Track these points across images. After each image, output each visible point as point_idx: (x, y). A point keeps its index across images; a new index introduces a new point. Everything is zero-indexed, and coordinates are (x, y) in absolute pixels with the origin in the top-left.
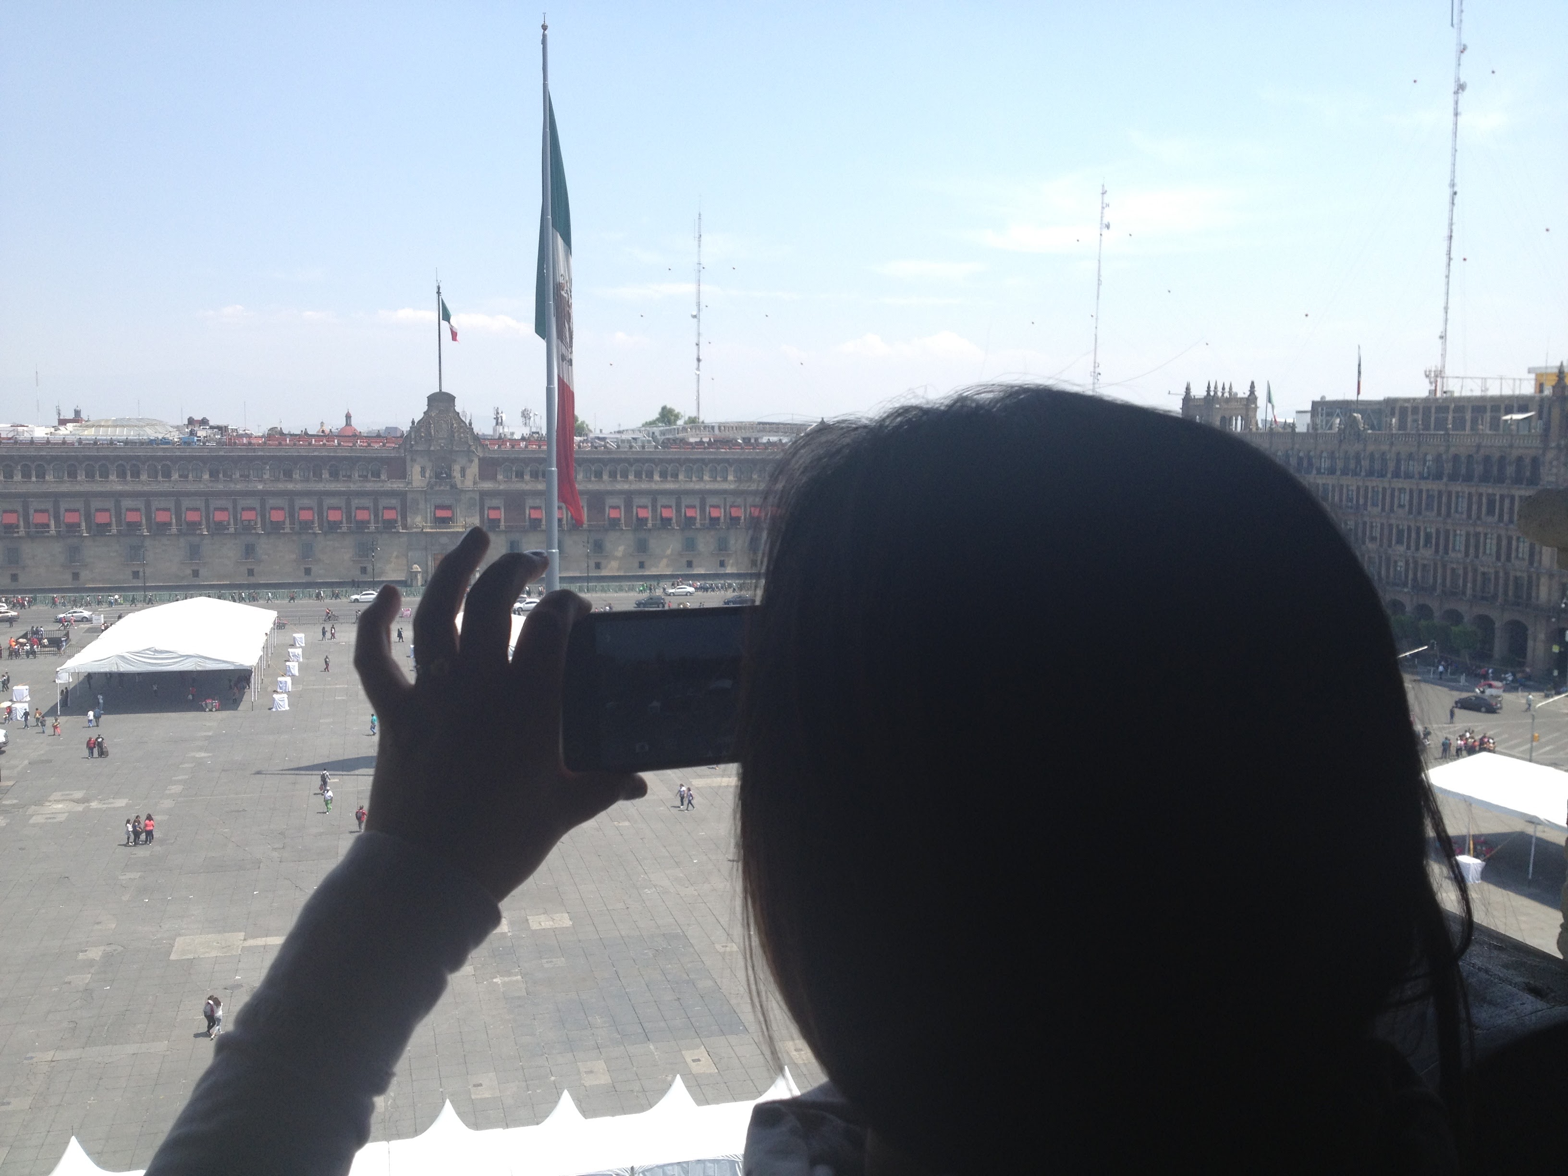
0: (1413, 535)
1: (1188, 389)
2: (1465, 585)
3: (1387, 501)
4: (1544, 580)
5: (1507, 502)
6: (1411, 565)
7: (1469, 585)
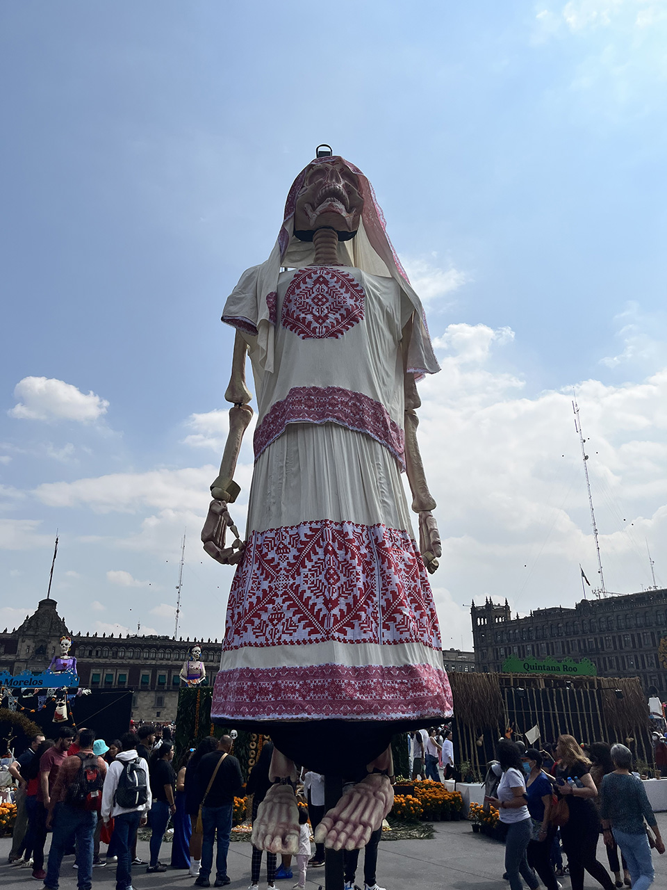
1: (473, 602)
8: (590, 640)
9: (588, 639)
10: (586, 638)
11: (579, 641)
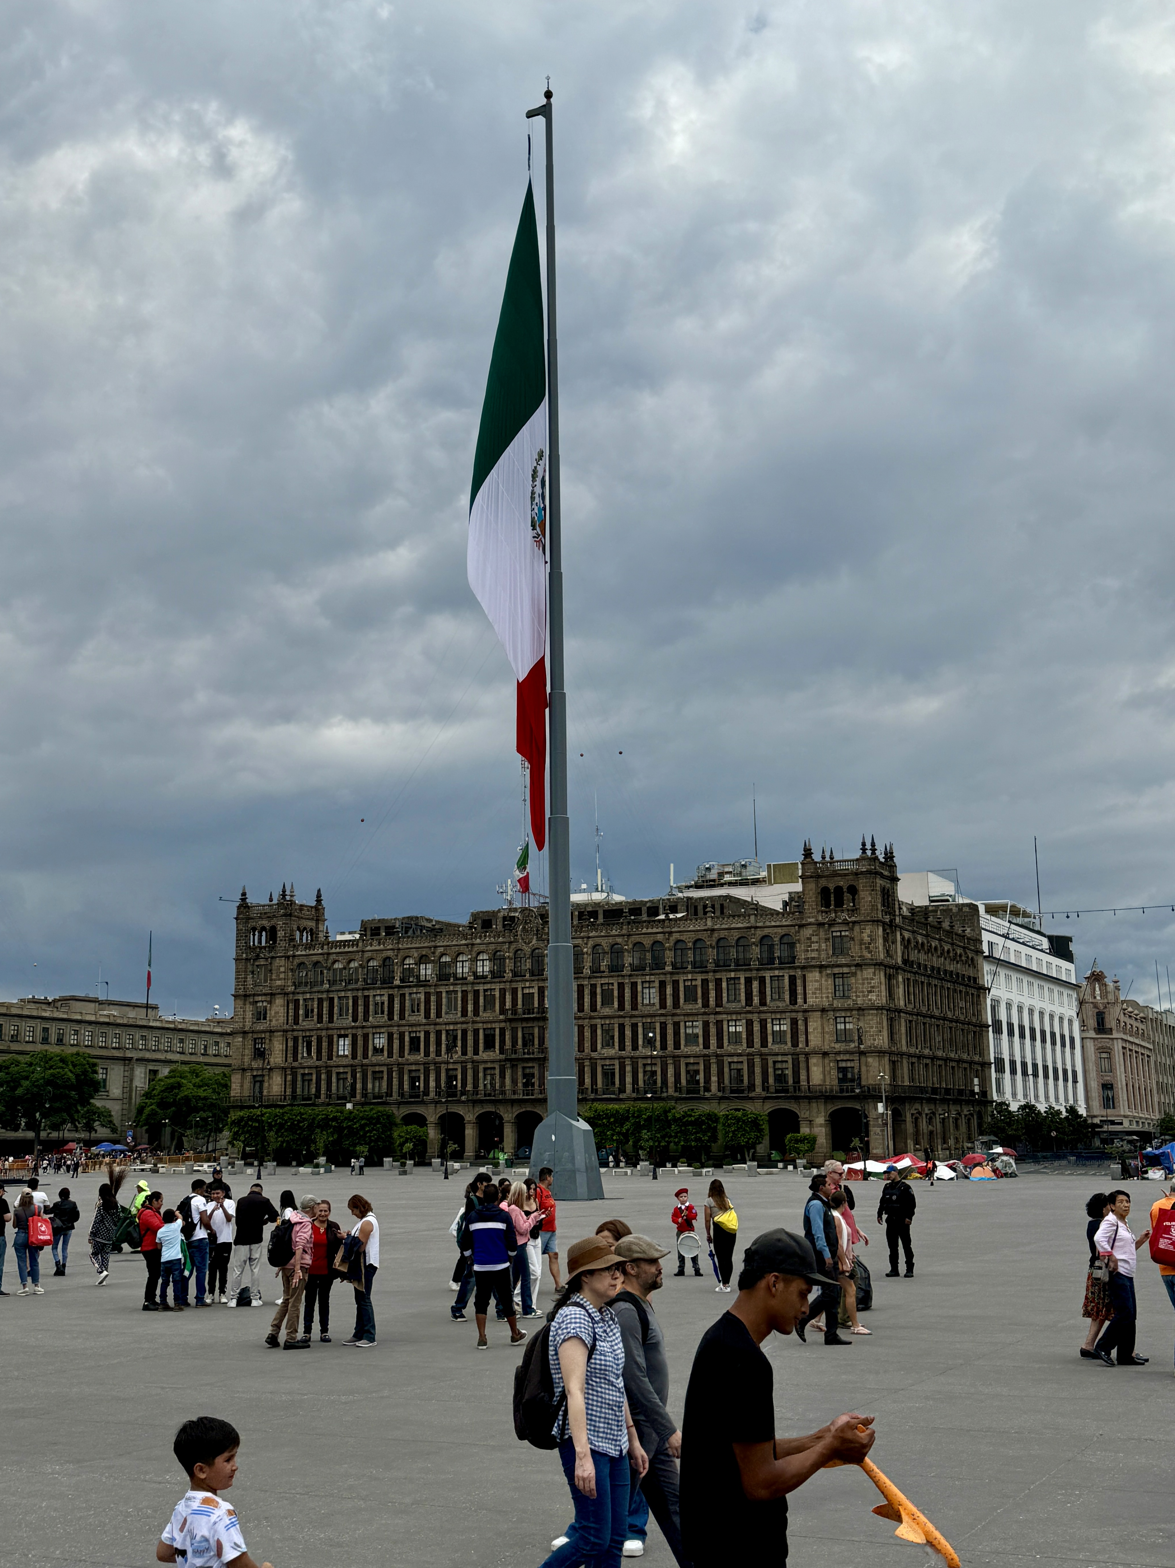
0: (628, 1033)
1: (244, 894)
2: (707, 1080)
3: (586, 1000)
4: (813, 1060)
5: (755, 985)
6: (628, 1068)
7: (714, 1079)
8: (527, 991)
9: (523, 988)
10: (520, 985)
11: (503, 992)
